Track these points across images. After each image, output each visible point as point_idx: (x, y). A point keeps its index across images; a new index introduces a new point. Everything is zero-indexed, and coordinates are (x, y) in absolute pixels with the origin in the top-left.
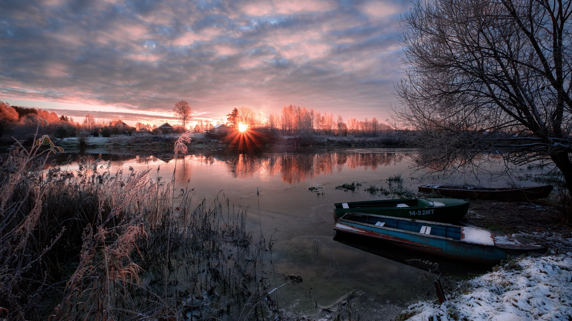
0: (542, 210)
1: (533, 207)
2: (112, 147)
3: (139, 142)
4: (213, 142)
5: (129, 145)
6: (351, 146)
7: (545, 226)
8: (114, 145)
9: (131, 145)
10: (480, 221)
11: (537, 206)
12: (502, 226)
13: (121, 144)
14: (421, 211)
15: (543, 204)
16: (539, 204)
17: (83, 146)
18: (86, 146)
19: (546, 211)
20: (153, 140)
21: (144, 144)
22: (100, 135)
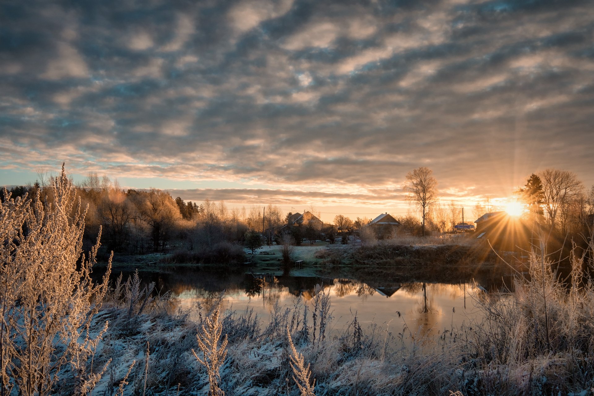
17: (287, 263)
18: (293, 263)
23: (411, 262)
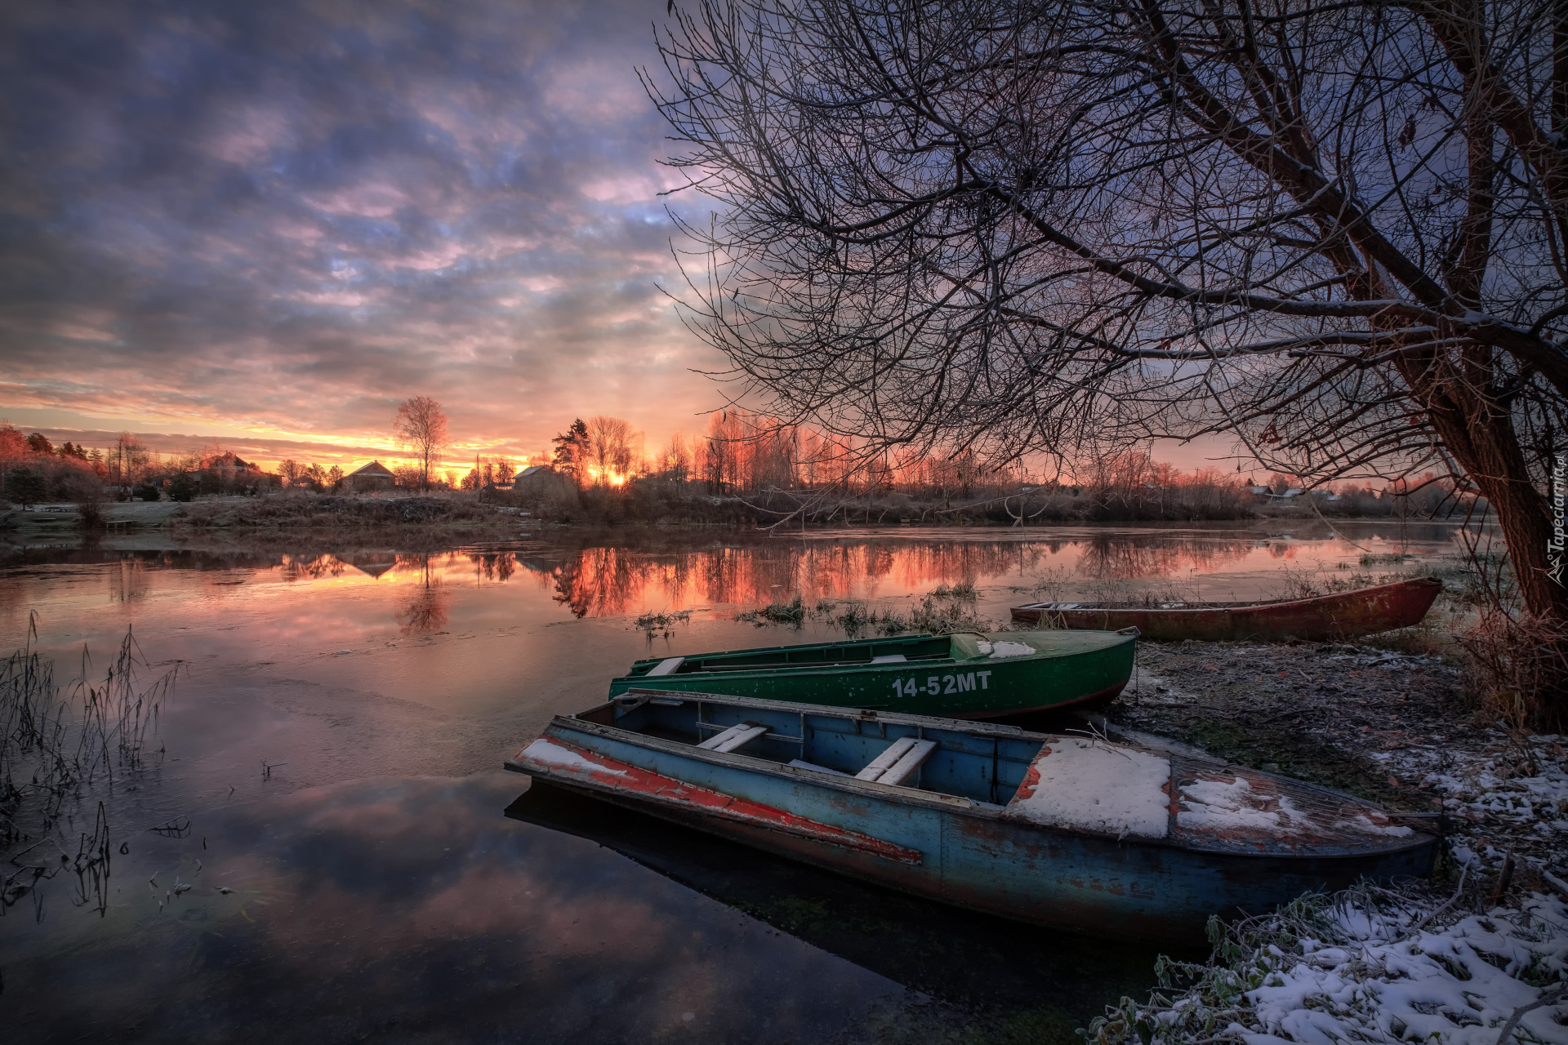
0: (1405, 668)
1: (1374, 659)
2: (188, 528)
3: (273, 514)
4: (504, 514)
5: (242, 522)
6: (899, 522)
7: (1421, 725)
8: (194, 523)
9: (247, 523)
10: (1173, 712)
11: (1387, 656)
12: (1252, 733)
13: (218, 521)
14: (941, 678)
15: (1408, 648)
16: (1392, 646)
17: (92, 523)
18: (103, 525)
19: (1418, 672)
20: (316, 510)
21: (288, 520)
22: (163, 495)
23: (341, 521)
